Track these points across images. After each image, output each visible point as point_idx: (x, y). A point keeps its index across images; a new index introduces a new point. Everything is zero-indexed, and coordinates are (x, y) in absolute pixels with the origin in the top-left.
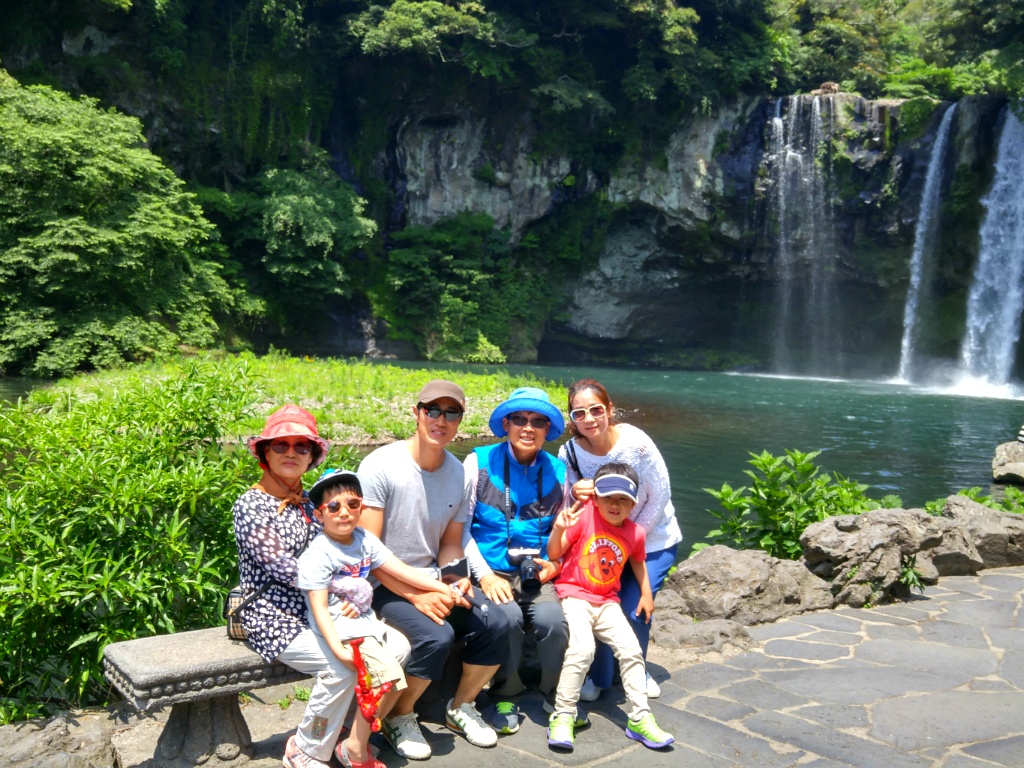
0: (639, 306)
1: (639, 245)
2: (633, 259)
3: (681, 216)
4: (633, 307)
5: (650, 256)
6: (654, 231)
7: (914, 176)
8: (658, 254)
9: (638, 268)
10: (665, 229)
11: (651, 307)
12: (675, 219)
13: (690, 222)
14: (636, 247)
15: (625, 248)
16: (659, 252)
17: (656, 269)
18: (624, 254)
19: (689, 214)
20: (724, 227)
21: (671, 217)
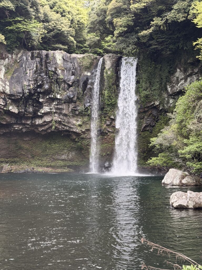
7: (89, 86)
20: (10, 108)
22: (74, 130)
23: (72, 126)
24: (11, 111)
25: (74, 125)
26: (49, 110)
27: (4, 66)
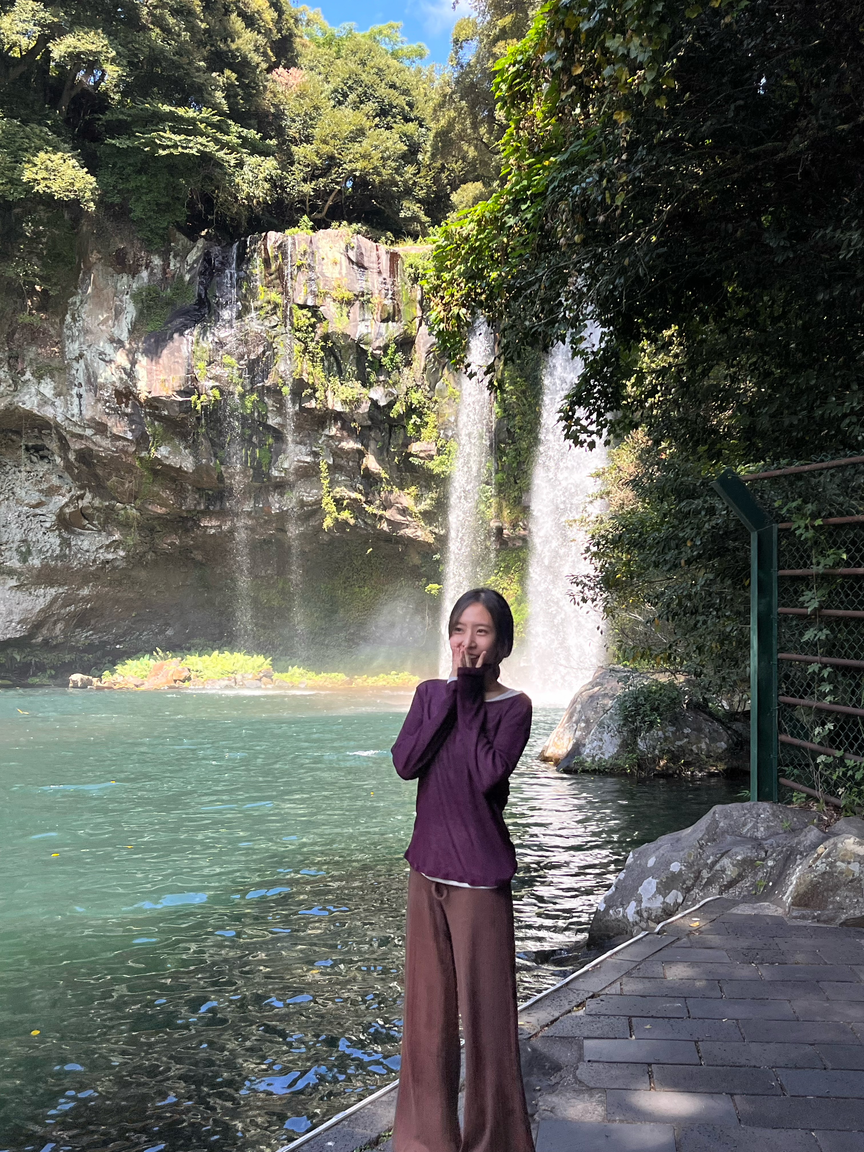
0: (61, 590)
1: (44, 486)
2: (38, 511)
3: (89, 432)
4: (52, 591)
5: (67, 505)
6: (58, 460)
8: (81, 504)
9: (48, 525)
10: (72, 457)
11: (85, 592)
12: (80, 437)
13: (106, 443)
14: (40, 491)
15: (20, 493)
16: (81, 497)
17: (83, 528)
18: (19, 502)
19: (101, 428)
20: (163, 450)
21: (74, 435)
22: (409, 532)
23: (399, 518)
24: (167, 462)
25: (404, 511)
26: (308, 459)
27: (133, 297)
